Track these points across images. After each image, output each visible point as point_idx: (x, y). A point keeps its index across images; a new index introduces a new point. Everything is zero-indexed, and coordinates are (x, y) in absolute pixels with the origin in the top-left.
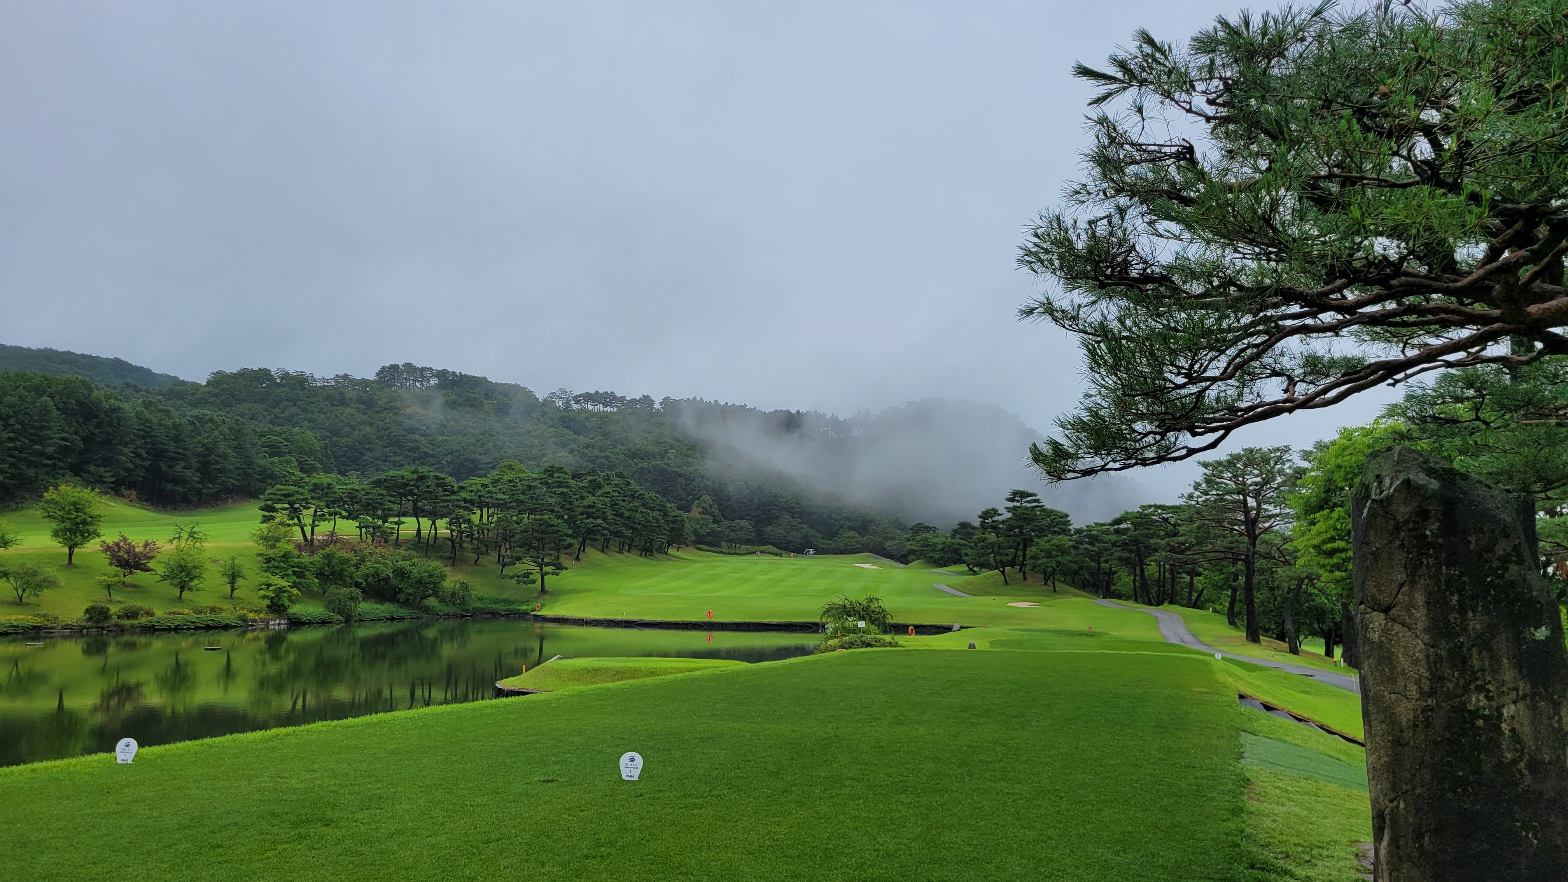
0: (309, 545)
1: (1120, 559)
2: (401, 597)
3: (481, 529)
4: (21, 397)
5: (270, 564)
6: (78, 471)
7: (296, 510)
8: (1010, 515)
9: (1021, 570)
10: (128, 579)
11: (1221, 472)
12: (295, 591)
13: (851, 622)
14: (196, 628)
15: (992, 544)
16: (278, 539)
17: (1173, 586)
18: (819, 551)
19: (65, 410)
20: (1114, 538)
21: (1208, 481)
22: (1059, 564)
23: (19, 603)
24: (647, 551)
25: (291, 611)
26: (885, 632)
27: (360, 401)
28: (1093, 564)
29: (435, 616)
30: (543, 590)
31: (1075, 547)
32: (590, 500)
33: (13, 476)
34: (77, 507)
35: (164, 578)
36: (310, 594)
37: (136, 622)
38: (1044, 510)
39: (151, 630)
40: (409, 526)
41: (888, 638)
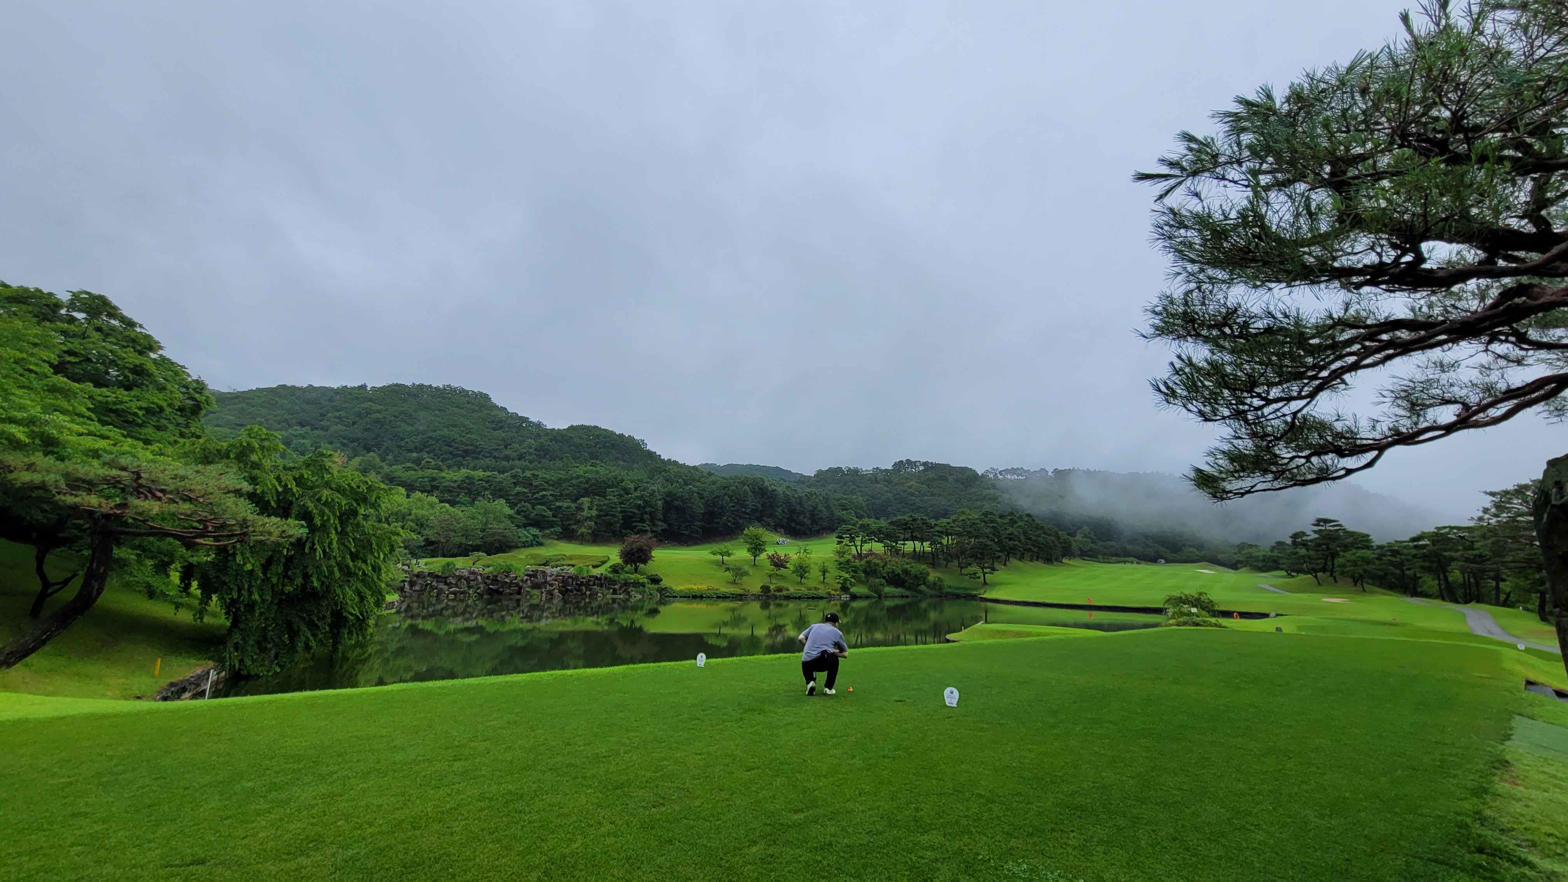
0: (860, 556)
1: (1422, 567)
2: (907, 585)
3: (947, 547)
4: (737, 487)
5: (844, 565)
6: (759, 520)
7: (853, 538)
8: (1317, 536)
9: (1331, 575)
10: (778, 572)
11: (1510, 499)
12: (853, 580)
13: (1186, 608)
14: (808, 598)
15: (1303, 557)
16: (844, 553)
17: (1478, 589)
18: (1168, 561)
19: (753, 492)
20: (1414, 552)
21: (1498, 506)
22: (1365, 571)
23: (734, 583)
24: (1049, 560)
25: (852, 590)
26: (1214, 616)
27: (885, 480)
28: (1398, 572)
29: (925, 596)
30: (985, 583)
31: (1378, 559)
32: (1011, 529)
33: (734, 524)
34: (757, 537)
35: (793, 572)
36: (860, 582)
37: (781, 594)
38: (1347, 532)
39: (788, 598)
40: (909, 546)
41: (1213, 620)
